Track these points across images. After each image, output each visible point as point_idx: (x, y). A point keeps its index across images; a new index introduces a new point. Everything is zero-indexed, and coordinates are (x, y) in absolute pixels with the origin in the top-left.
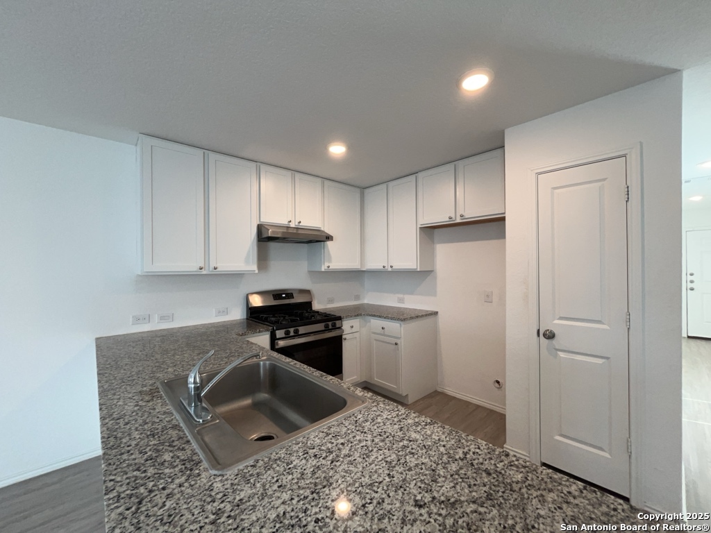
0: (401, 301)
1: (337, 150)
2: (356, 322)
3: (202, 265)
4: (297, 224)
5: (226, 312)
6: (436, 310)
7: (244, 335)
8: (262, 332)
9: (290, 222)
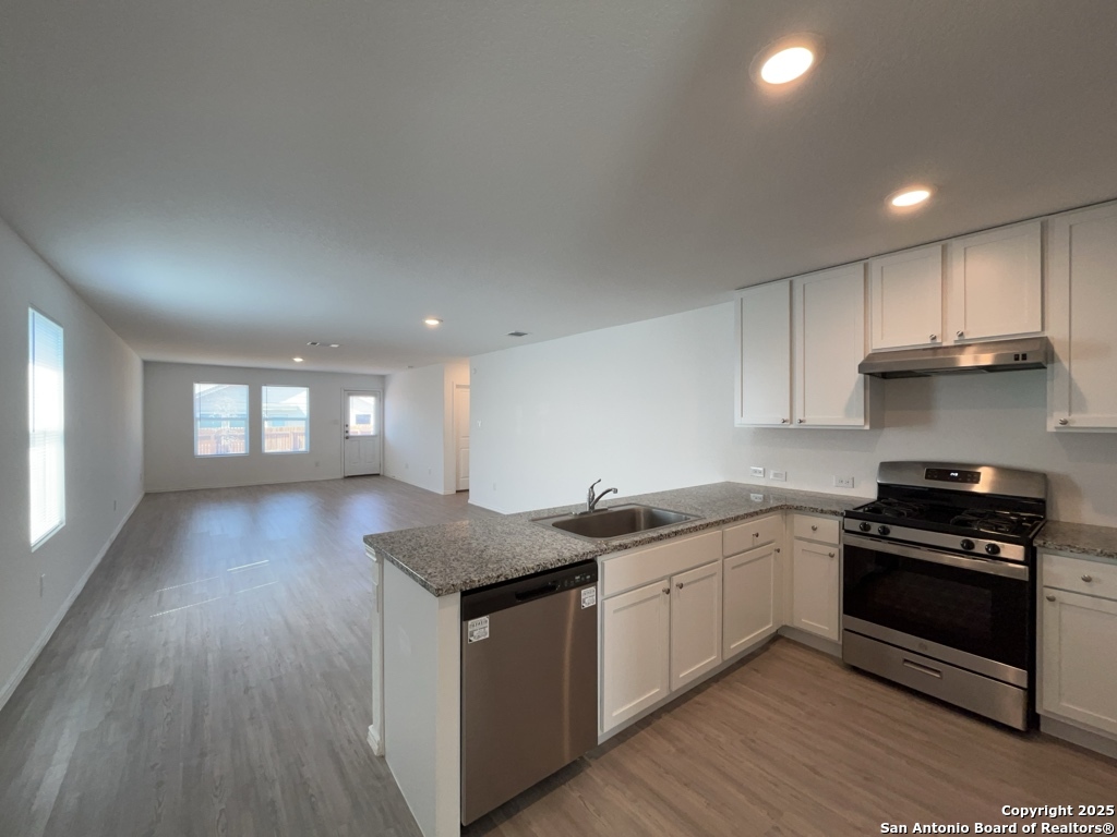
3: (787, 417)
4: (956, 338)
5: (853, 483)
7: (799, 509)
8: (826, 513)
9: (934, 338)
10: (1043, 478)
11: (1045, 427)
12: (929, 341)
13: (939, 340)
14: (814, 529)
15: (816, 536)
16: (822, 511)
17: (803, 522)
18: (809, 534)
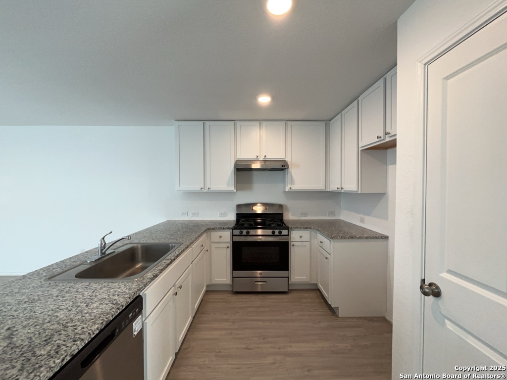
0: (362, 221)
1: (264, 100)
2: (306, 234)
3: (203, 187)
4: (264, 158)
5: (226, 214)
6: (387, 234)
7: (214, 229)
8: (225, 229)
9: (257, 157)
10: (281, 206)
11: (285, 189)
12: (255, 158)
13: (258, 158)
14: (220, 237)
15: (222, 240)
16: (224, 229)
17: (215, 235)
18: (218, 240)
